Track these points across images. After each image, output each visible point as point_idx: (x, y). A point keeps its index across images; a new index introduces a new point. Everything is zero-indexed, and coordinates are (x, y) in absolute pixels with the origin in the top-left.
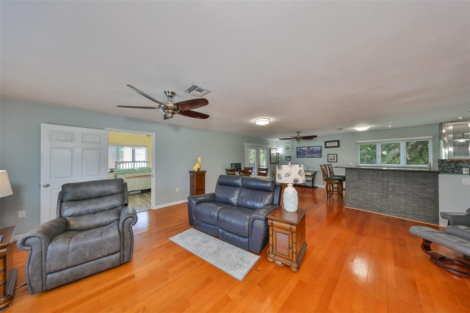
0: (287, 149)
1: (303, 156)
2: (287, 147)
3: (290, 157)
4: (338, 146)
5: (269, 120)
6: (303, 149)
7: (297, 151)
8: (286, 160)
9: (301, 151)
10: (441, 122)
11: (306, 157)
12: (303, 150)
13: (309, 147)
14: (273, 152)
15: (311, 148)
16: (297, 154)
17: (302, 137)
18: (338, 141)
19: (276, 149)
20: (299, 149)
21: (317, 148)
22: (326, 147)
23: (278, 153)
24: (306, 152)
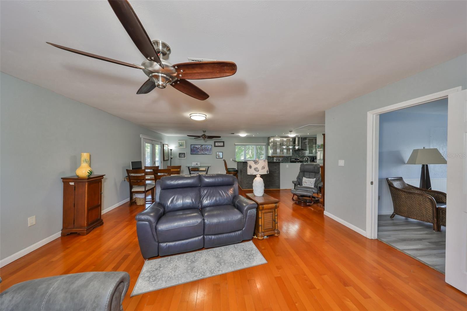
0: (181, 145)
1: (197, 154)
2: (181, 144)
3: (184, 154)
4: (223, 146)
5: (205, 116)
6: (197, 146)
7: (191, 148)
8: (179, 157)
9: (195, 148)
10: (268, 137)
11: (199, 154)
12: (197, 148)
13: (202, 145)
14: (166, 148)
15: (204, 146)
16: (191, 151)
17: (208, 136)
18: (223, 142)
19: (167, 145)
20: (192, 146)
21: (209, 146)
22: (215, 146)
23: (171, 150)
24: (200, 150)
